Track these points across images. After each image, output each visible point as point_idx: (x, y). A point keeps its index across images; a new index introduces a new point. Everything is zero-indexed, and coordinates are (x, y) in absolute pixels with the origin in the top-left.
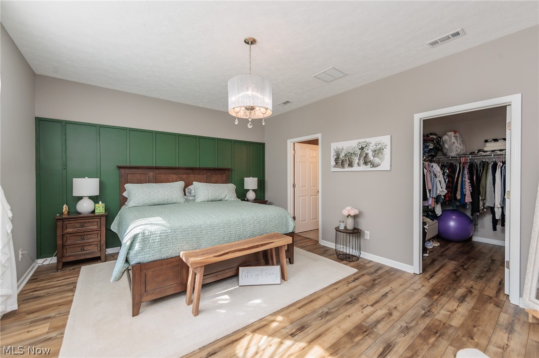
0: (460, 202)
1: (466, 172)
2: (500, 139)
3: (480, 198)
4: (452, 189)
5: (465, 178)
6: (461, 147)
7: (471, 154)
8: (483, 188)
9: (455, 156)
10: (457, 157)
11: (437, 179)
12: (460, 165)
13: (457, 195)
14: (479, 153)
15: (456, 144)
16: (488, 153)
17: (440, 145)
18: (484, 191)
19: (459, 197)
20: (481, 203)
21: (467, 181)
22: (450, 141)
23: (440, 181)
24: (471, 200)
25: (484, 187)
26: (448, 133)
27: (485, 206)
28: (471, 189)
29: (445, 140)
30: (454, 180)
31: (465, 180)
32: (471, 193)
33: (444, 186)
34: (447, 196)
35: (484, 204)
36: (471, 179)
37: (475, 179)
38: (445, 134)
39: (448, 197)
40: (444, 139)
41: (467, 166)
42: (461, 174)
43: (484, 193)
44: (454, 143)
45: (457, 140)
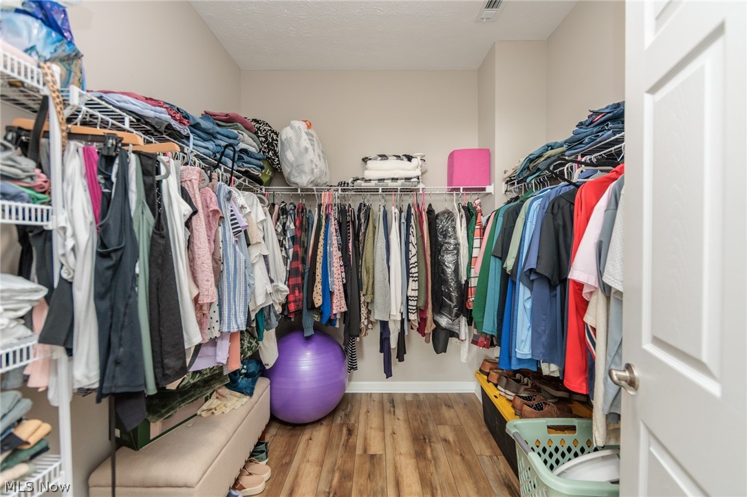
0: (321, 314)
1: (333, 227)
2: (390, 156)
3: (362, 299)
4: (303, 279)
5: (331, 245)
6: (321, 164)
7: (340, 184)
8: (368, 272)
9: (310, 187)
10: (312, 190)
11: (255, 252)
12: (319, 210)
13: (315, 294)
14: (355, 183)
15: (311, 155)
16: (372, 184)
17: (276, 154)
18: (371, 280)
19: (318, 300)
20: (364, 311)
21: (336, 255)
22: (298, 144)
23: (265, 257)
24: (344, 309)
25: (371, 271)
26: (292, 122)
27: (372, 319)
28: (344, 275)
29: (286, 139)
30: (306, 251)
31: (330, 252)
32: (344, 285)
33: (281, 271)
34: (291, 298)
35: (369, 312)
36: (343, 248)
37: (350, 247)
38: (288, 124)
39: (295, 301)
40: (284, 137)
41: (334, 215)
42: (322, 237)
43: (371, 283)
44: (306, 149)
45: (313, 145)
